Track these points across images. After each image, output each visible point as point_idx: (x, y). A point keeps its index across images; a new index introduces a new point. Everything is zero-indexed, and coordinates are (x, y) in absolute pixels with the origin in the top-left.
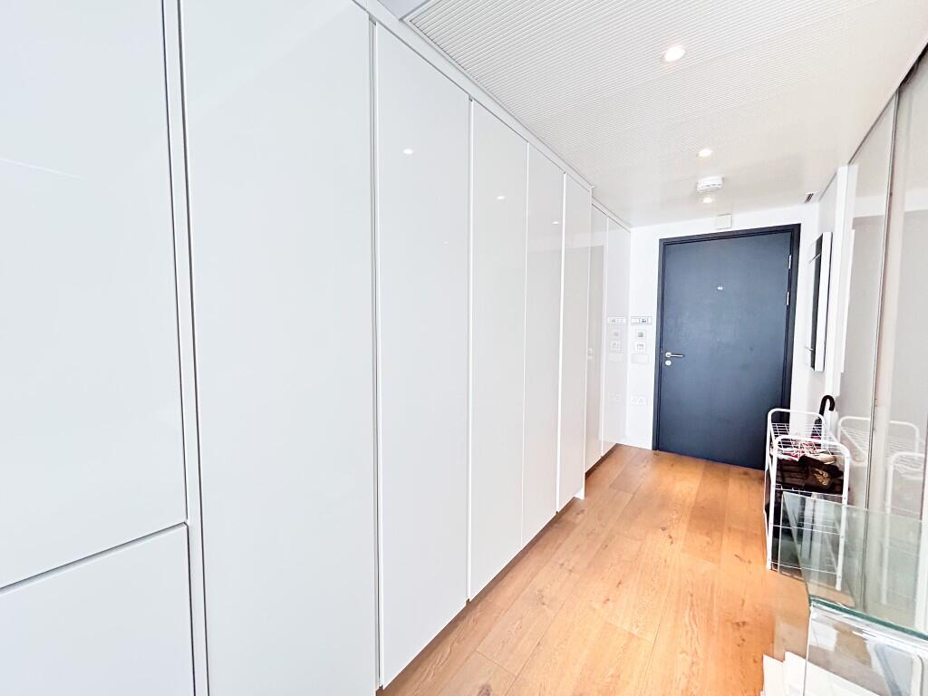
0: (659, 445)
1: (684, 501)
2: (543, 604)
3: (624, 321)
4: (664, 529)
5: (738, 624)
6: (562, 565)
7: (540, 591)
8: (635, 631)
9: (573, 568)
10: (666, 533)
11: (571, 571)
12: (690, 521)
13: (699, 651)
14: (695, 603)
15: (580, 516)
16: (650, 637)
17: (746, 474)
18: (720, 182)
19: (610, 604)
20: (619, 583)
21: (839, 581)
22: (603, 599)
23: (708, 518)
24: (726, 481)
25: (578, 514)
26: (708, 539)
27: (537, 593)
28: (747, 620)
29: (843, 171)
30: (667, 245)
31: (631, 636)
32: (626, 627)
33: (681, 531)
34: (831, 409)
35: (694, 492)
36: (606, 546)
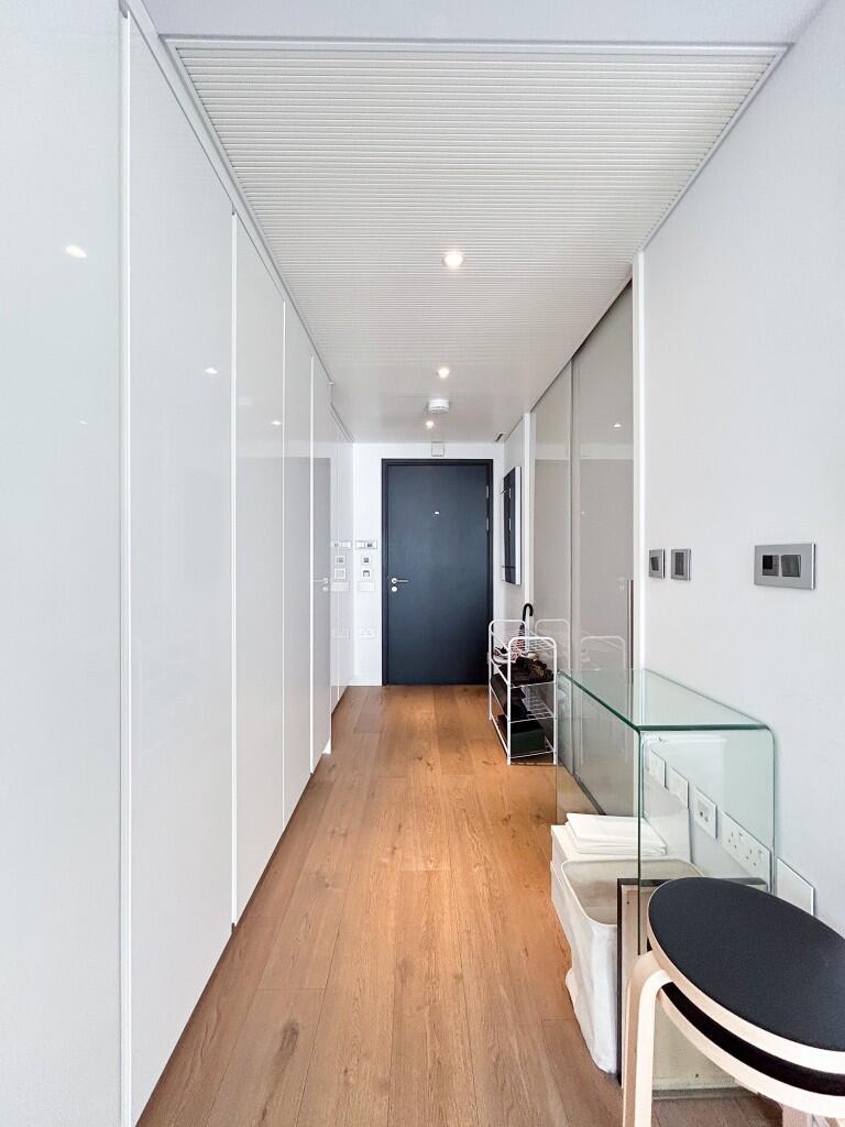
0: (387, 680)
1: (428, 726)
2: (327, 886)
3: (349, 546)
4: (420, 759)
5: (506, 820)
6: (334, 832)
7: (318, 873)
8: (431, 867)
9: (347, 830)
10: (423, 761)
11: (345, 835)
12: (439, 744)
13: (487, 856)
14: (470, 816)
15: (333, 773)
16: (445, 867)
17: (465, 690)
18: (446, 406)
19: (399, 852)
20: (400, 826)
21: (555, 756)
22: (389, 849)
23: (451, 737)
24: (453, 701)
25: (330, 771)
26: (459, 755)
27: (314, 876)
28: (511, 813)
29: (527, 416)
30: (390, 467)
31: (429, 873)
32: (421, 868)
33: (435, 755)
34: (531, 615)
35: (433, 716)
36: (373, 794)
